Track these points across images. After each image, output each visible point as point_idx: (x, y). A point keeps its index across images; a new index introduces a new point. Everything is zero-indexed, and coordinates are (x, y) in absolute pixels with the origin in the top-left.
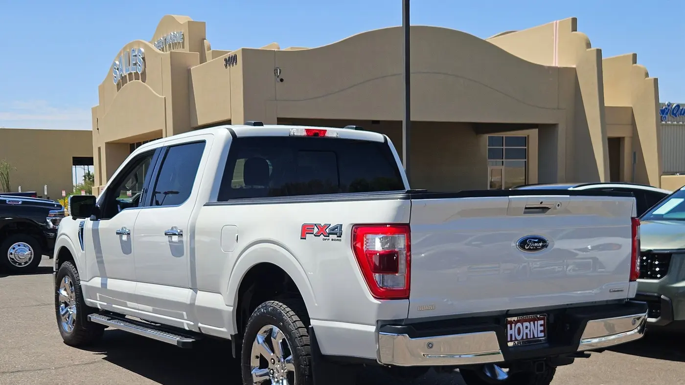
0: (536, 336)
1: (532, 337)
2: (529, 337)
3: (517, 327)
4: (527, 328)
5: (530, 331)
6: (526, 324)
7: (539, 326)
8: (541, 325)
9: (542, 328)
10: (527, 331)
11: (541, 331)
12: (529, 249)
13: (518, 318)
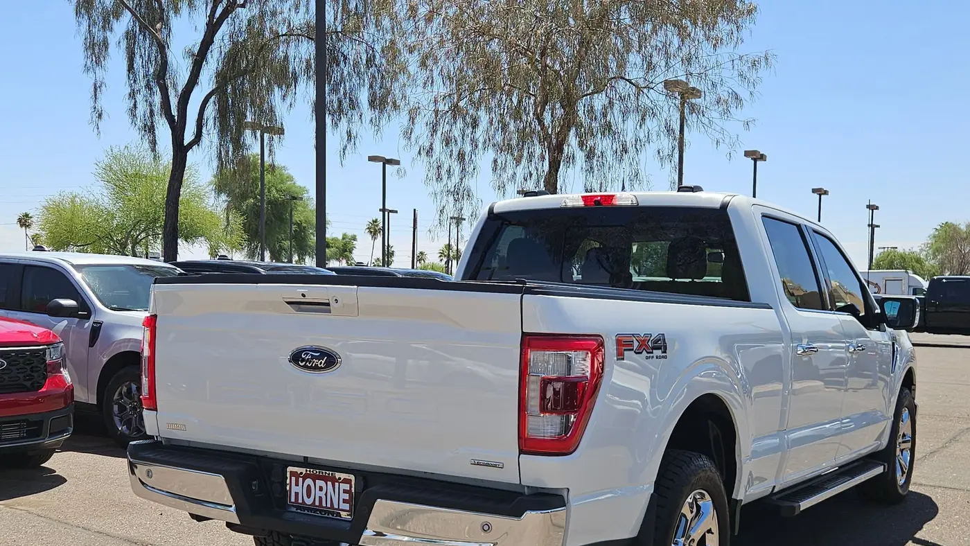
0: (336, 506)
1: (329, 505)
2: (324, 505)
3: (305, 486)
4: (321, 489)
5: (326, 495)
6: (320, 483)
7: (341, 491)
8: (345, 491)
9: (347, 496)
10: (322, 494)
11: (345, 501)
12: (305, 367)
13: (306, 471)
